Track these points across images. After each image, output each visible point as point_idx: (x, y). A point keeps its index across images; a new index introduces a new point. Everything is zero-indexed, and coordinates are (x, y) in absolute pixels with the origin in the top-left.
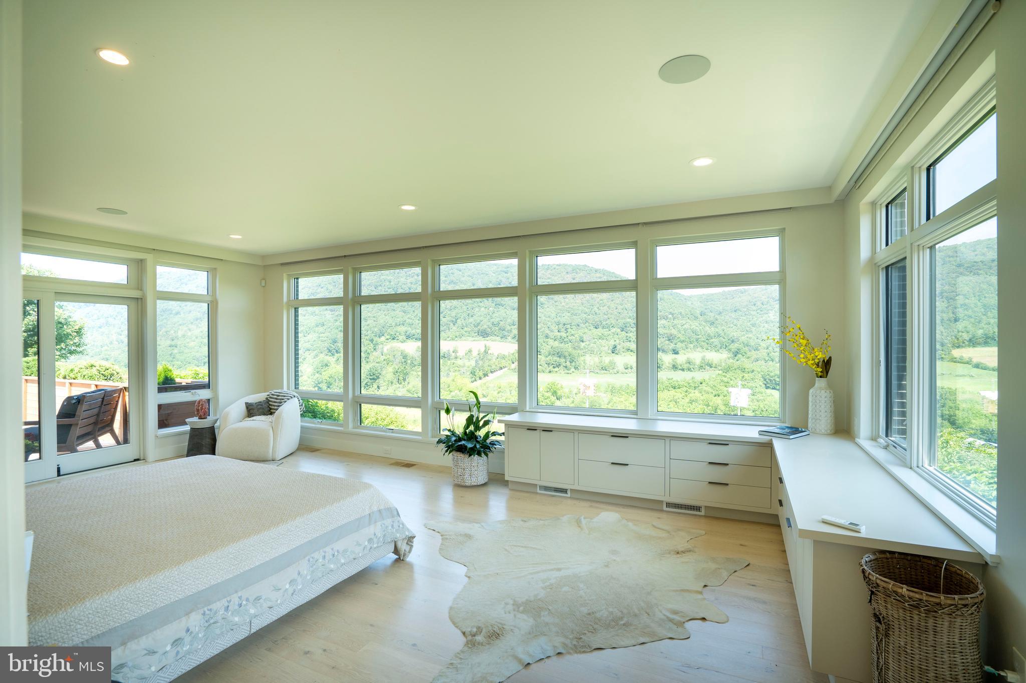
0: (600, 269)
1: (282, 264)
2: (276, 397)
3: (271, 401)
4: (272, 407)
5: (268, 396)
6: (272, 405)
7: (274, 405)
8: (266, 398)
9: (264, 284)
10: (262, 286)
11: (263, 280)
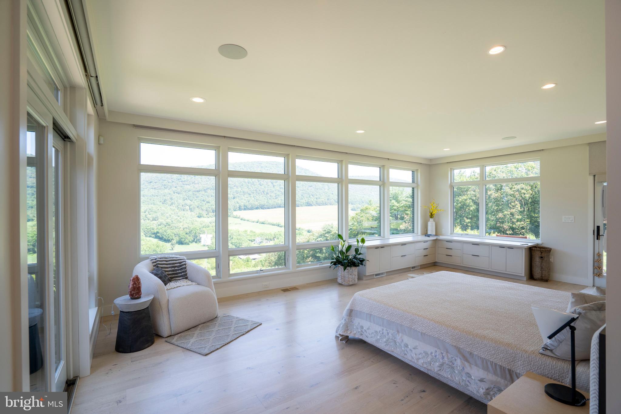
2: (165, 262)
3: (162, 268)
4: (167, 273)
5: (155, 264)
6: (166, 271)
7: (167, 271)
8: (154, 266)
9: (102, 142)
10: (99, 144)
11: (100, 137)
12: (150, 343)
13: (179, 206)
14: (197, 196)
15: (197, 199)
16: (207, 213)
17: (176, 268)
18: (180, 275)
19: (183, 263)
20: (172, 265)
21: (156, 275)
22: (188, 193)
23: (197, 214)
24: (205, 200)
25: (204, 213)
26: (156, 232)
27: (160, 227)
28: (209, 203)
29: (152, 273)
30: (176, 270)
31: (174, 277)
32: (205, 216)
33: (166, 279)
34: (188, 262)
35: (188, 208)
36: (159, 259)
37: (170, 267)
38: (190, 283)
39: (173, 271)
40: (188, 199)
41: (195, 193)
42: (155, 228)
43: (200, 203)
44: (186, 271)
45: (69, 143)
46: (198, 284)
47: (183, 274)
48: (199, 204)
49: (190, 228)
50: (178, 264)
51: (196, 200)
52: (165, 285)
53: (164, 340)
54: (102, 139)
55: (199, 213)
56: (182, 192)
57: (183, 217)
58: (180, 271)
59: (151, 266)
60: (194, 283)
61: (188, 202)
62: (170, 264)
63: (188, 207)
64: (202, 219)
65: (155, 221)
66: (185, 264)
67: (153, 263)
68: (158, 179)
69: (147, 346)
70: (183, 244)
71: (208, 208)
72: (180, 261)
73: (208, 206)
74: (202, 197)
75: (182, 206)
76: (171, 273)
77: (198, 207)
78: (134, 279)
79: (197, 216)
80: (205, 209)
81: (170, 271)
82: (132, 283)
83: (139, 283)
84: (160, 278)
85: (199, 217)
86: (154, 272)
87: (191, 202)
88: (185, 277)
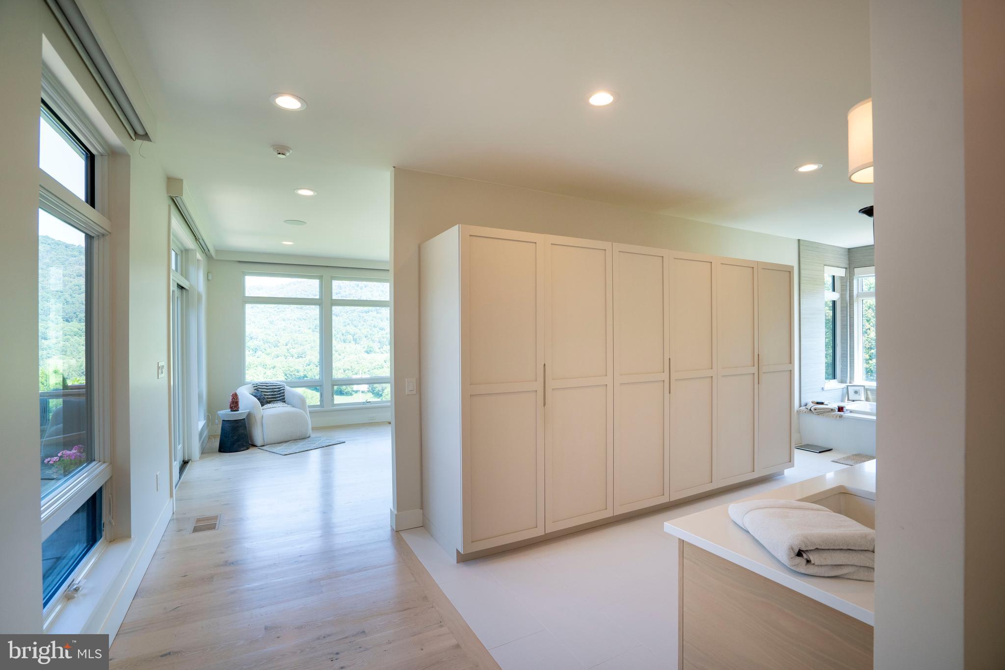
0: (73, 245)
1: (239, 262)
2: (265, 387)
3: (262, 392)
4: (266, 396)
5: (256, 388)
6: (265, 395)
7: (267, 395)
8: (256, 389)
9: (210, 278)
10: (208, 280)
11: (209, 274)
12: (245, 448)
13: (338, 336)
14: (365, 320)
15: (365, 323)
16: (380, 347)
17: (276, 393)
18: (279, 399)
19: (282, 389)
20: (271, 390)
21: (255, 396)
22: (351, 315)
23: (364, 347)
24: (378, 326)
25: (376, 346)
26: (302, 375)
27: (308, 367)
28: (383, 331)
29: (252, 395)
30: (275, 395)
31: (273, 401)
32: (377, 350)
33: (264, 401)
34: (287, 388)
35: (352, 337)
36: (260, 384)
37: (269, 392)
38: (286, 405)
39: (273, 395)
40: (350, 324)
41: (361, 314)
42: (301, 369)
43: (369, 330)
44: (284, 395)
45: (184, 291)
46: (293, 407)
47: (281, 398)
48: (368, 332)
49: (354, 369)
50: (278, 390)
51: (363, 325)
52: (262, 406)
53: (257, 448)
54: (210, 275)
55: (368, 346)
56: (342, 313)
57: (343, 353)
58: (278, 396)
59: (252, 390)
60: (289, 406)
61: (351, 329)
62: (269, 389)
63: (350, 337)
64: (372, 355)
65: (301, 358)
66: (284, 390)
67: (254, 387)
68: (305, 293)
69: (242, 449)
70: (343, 394)
71: (382, 339)
72: (279, 386)
73: (382, 335)
74: (372, 320)
75: (343, 335)
76: (270, 397)
77: (366, 337)
78: (233, 395)
79: (365, 349)
80: (377, 339)
81: (269, 395)
82: (231, 398)
83: (237, 398)
84: (259, 399)
85: (367, 352)
86: (254, 394)
87: (355, 328)
88: (283, 400)
